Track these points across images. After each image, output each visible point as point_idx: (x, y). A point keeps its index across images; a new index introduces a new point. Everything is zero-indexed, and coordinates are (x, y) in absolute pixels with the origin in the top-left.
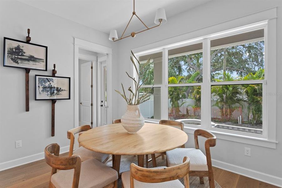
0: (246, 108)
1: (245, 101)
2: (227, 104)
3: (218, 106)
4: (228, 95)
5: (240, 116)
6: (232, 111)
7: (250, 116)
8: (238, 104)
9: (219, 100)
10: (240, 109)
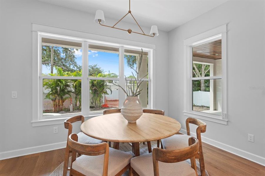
0: (74, 98)
1: (73, 92)
2: (60, 96)
3: (49, 98)
4: (62, 87)
5: (72, 105)
6: (63, 101)
7: (77, 104)
8: (68, 95)
9: (51, 93)
10: (70, 99)
